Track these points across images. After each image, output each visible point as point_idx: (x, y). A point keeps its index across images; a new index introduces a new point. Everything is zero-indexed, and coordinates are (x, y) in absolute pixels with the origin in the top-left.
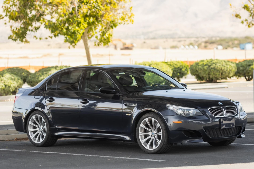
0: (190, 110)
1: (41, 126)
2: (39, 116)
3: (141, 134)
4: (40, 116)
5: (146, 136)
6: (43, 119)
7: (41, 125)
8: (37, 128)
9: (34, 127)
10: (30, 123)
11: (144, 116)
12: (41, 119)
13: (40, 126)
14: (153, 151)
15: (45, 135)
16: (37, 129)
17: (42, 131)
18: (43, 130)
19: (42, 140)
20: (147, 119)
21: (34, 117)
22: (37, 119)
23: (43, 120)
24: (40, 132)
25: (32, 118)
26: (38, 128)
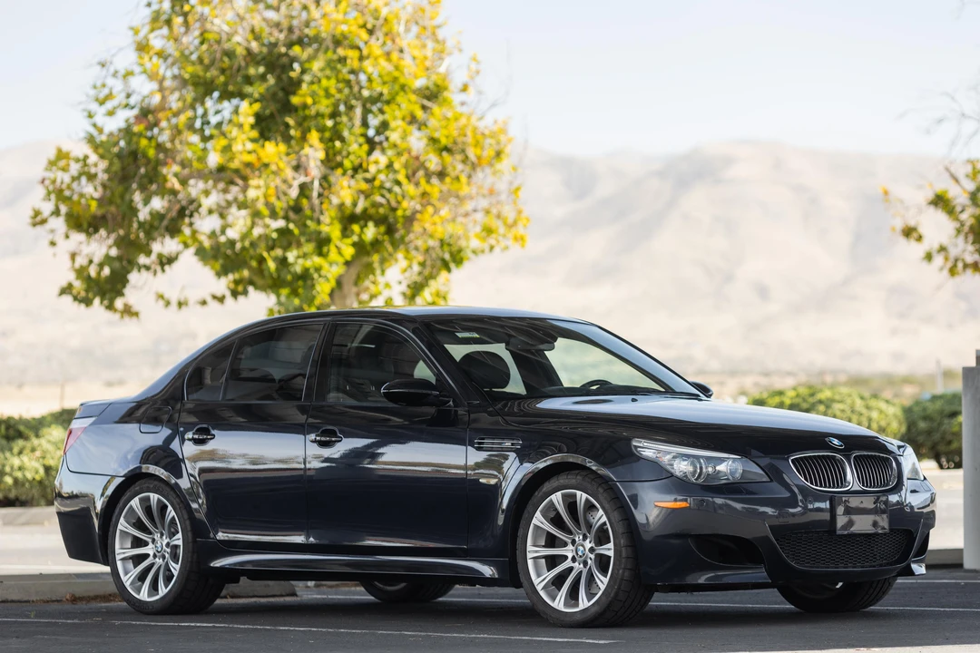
0: (721, 460)
1: (164, 537)
2: (154, 497)
3: (536, 552)
4: (159, 500)
5: (552, 561)
6: (170, 508)
7: (162, 535)
8: (146, 544)
9: (138, 543)
10: (123, 525)
11: (547, 487)
12: (163, 508)
13: (157, 536)
14: (578, 617)
15: (176, 568)
16: (149, 550)
17: (167, 555)
18: (169, 550)
19: (166, 588)
20: (557, 498)
21: (135, 503)
22: (148, 510)
23: (171, 512)
24: (157, 559)
25: (131, 506)
26: (151, 545)
